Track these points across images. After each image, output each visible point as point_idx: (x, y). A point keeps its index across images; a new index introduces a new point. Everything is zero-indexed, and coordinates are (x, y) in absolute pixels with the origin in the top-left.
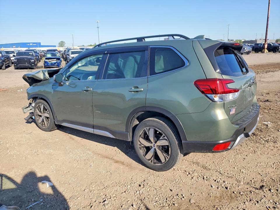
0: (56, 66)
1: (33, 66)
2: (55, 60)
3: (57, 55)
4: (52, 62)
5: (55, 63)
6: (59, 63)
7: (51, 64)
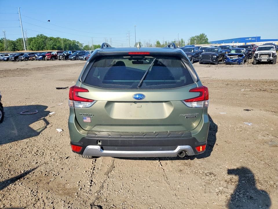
0: (237, 63)
1: (214, 61)
2: (237, 57)
3: (242, 51)
4: (233, 58)
5: (236, 60)
6: (241, 60)
7: (232, 61)
